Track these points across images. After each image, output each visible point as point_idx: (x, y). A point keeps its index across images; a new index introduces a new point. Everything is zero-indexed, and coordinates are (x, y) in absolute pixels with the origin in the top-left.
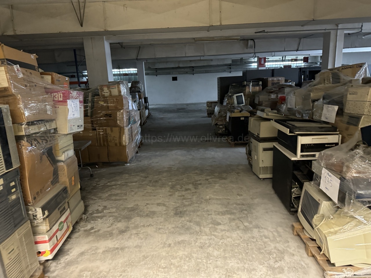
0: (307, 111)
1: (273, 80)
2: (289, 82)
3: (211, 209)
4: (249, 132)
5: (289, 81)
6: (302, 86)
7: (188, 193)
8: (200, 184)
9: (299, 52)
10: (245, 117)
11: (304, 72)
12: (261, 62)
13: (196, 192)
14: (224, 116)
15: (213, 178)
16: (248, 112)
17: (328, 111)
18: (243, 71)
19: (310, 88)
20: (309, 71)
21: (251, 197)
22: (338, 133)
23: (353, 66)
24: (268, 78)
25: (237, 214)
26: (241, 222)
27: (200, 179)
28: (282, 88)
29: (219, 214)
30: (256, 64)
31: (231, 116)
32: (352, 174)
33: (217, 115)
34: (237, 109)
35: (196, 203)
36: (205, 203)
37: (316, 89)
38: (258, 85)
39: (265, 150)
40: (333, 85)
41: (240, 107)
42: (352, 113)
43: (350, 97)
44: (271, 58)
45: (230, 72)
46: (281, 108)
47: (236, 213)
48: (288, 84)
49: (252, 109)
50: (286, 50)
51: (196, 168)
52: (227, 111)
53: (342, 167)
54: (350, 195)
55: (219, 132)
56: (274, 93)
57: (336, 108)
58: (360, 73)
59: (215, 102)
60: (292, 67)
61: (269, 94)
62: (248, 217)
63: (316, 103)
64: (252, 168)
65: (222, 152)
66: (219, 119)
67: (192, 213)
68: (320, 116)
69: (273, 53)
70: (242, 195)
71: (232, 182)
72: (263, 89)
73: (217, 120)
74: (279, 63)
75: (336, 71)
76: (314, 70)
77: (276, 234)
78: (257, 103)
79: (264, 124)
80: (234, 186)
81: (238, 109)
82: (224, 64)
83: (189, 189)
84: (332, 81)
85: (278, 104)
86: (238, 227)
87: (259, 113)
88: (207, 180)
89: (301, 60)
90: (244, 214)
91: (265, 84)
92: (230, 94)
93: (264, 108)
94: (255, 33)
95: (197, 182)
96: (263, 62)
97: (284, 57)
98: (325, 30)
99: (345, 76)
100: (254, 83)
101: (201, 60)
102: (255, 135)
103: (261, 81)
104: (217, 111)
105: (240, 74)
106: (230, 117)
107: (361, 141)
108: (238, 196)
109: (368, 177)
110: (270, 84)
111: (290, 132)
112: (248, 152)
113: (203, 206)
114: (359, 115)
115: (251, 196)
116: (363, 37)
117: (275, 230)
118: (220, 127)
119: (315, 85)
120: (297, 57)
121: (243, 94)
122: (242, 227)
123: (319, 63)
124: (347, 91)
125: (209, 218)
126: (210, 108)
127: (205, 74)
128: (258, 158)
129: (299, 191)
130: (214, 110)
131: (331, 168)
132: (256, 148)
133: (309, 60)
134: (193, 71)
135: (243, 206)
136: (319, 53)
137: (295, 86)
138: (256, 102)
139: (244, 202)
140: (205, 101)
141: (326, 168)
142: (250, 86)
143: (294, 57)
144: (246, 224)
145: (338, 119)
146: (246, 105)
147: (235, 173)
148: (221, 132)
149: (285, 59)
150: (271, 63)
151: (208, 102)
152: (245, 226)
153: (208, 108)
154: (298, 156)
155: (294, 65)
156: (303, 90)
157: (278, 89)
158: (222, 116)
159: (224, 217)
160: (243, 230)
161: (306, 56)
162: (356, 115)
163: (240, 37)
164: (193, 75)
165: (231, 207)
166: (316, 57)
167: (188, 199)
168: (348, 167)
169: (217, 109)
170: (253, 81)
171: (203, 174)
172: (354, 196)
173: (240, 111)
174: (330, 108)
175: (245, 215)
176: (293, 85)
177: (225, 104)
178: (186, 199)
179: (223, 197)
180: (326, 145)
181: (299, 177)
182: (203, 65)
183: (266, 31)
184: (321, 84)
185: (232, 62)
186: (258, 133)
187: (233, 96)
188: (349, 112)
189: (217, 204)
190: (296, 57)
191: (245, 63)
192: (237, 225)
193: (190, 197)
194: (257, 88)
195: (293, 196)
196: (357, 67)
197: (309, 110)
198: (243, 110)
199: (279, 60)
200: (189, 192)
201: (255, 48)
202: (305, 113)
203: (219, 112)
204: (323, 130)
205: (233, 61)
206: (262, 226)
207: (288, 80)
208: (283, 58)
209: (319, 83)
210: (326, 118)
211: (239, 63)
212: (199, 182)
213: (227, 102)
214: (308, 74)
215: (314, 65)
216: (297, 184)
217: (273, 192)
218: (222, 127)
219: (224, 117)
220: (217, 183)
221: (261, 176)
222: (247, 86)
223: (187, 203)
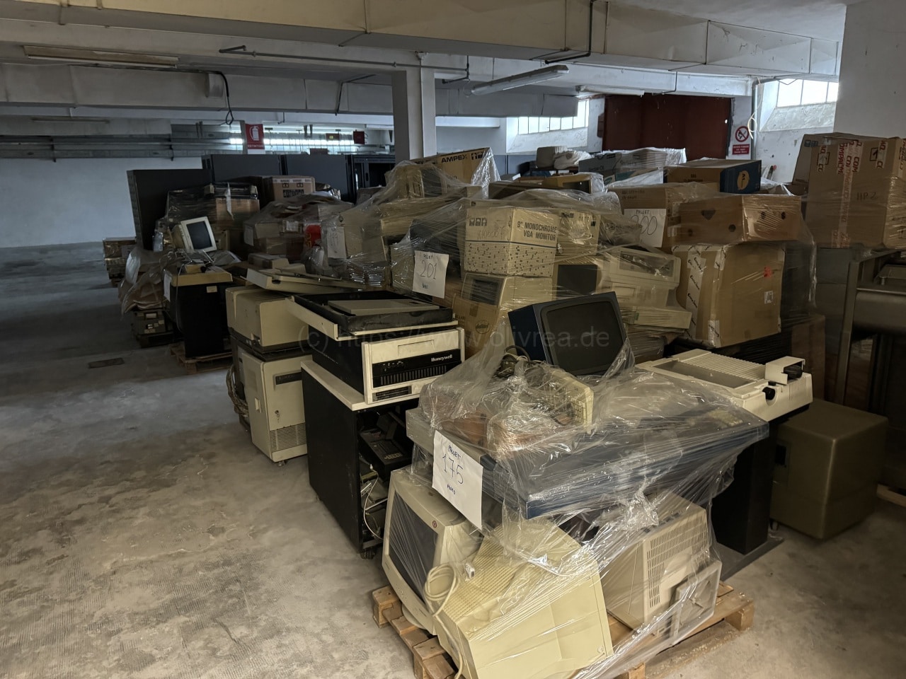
0: (375, 265)
1: (285, 184)
2: (327, 190)
3: (119, 612)
4: (230, 330)
5: (325, 188)
6: (359, 200)
7: (32, 568)
8: (81, 522)
9: (341, 118)
10: (217, 285)
11: (358, 165)
12: (252, 134)
13: (62, 557)
14: (157, 282)
15: (128, 490)
16: (227, 270)
17: (426, 268)
18: (202, 157)
19: (376, 208)
20: (370, 165)
21: (251, 528)
22: (455, 323)
23: (464, 154)
24: (271, 178)
25: (208, 604)
26: (223, 632)
27: (80, 501)
28: (309, 205)
29: (146, 623)
30: (240, 141)
31: (175, 285)
32: (510, 446)
33: (134, 281)
34: (191, 263)
35: (62, 601)
36: (98, 593)
37: (391, 209)
38: (248, 195)
39: (281, 380)
40: (428, 200)
41: (202, 257)
42: (478, 273)
43: (472, 232)
44: (277, 129)
45: (172, 159)
46: (314, 257)
47: (205, 601)
48: (324, 194)
49: (238, 261)
50: (309, 108)
51: (67, 464)
52: (162, 268)
53: (483, 429)
54: (513, 508)
55: (146, 332)
56: (292, 216)
57: (445, 259)
58: (482, 171)
59: (131, 242)
60: (330, 153)
61: (279, 220)
62: (244, 601)
63: (396, 247)
64: (249, 431)
65: (158, 395)
66: (144, 294)
67: (43, 648)
68: (411, 281)
69: (280, 114)
70: (223, 530)
71: (191, 491)
72: (262, 205)
73: (135, 296)
74: (298, 142)
75: (430, 165)
76: (379, 161)
77: (328, 638)
78: (252, 244)
79: (269, 309)
80: (199, 503)
81: (194, 263)
82: (150, 135)
83: (37, 551)
84: (425, 191)
85: (305, 245)
86: (214, 651)
87: (253, 276)
88: (106, 500)
89: (349, 137)
90: (231, 597)
91: (266, 194)
92: (171, 220)
93: (269, 257)
94: (221, 51)
95: (68, 517)
96: (256, 136)
97: (308, 128)
98: (393, 65)
99: (451, 179)
100: (237, 189)
101: (69, 119)
102: (249, 340)
103: (254, 185)
104: (135, 270)
105: (197, 164)
106: (172, 288)
107: (512, 347)
108: (211, 537)
109: (545, 446)
110: (279, 193)
111: (342, 332)
112: (234, 390)
113: (88, 605)
114: (496, 276)
115: (251, 525)
116: (473, 91)
117: (325, 625)
118: (149, 316)
119: (387, 201)
120: (339, 130)
121: (209, 219)
122: (226, 647)
123: (387, 148)
124: (463, 215)
125: (111, 649)
126: (116, 259)
127: (91, 159)
128: (262, 406)
129: (381, 487)
130: (125, 265)
131: (454, 431)
132: (255, 377)
133: (366, 140)
134: (52, 148)
135: (228, 568)
136: (387, 122)
137: (342, 199)
138: (249, 240)
139: (231, 554)
140: (100, 238)
141: (444, 432)
142: (225, 197)
143: (332, 130)
144: (240, 631)
145: (453, 287)
146: (220, 249)
147: (201, 456)
148: (154, 331)
149: (311, 133)
150: (279, 141)
151: (106, 243)
152: (237, 642)
153: (109, 259)
154: (368, 399)
155: (335, 147)
156: (360, 212)
157: (300, 207)
158: (150, 285)
159: (165, 627)
160: (233, 657)
161: (359, 130)
162: (489, 275)
163: (177, 59)
164: (55, 161)
165: (189, 583)
166: (379, 132)
167: (30, 592)
168: (497, 427)
169: (132, 263)
170: (233, 183)
171: (92, 483)
172: (524, 510)
173: (203, 270)
174: (430, 261)
175: (235, 600)
176: (337, 197)
177: (158, 247)
178: (23, 594)
179: (162, 553)
180: (433, 360)
181: (374, 447)
182: (82, 134)
183: (249, 49)
184: (401, 198)
185: (173, 131)
186: (257, 335)
187: (178, 224)
188: (473, 269)
189: (139, 584)
190: (337, 130)
191: (210, 135)
192: (209, 645)
193: (36, 584)
194: (247, 204)
195: (367, 507)
196: (473, 158)
197: (381, 264)
198: (210, 265)
199: (296, 134)
200: (35, 561)
201: (228, 95)
202: (372, 273)
203: (140, 274)
204: (422, 318)
205: (175, 128)
206: (290, 625)
207: (323, 185)
208: (306, 129)
209: (396, 196)
210: (424, 286)
211: (192, 136)
212: (76, 516)
213: (163, 242)
214: (368, 172)
215: (379, 151)
216: (371, 467)
217: (312, 497)
218: (154, 315)
219: (155, 285)
220: (142, 506)
221: (277, 456)
222: (219, 197)
223: (24, 612)
